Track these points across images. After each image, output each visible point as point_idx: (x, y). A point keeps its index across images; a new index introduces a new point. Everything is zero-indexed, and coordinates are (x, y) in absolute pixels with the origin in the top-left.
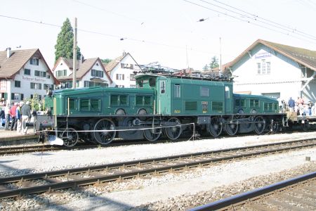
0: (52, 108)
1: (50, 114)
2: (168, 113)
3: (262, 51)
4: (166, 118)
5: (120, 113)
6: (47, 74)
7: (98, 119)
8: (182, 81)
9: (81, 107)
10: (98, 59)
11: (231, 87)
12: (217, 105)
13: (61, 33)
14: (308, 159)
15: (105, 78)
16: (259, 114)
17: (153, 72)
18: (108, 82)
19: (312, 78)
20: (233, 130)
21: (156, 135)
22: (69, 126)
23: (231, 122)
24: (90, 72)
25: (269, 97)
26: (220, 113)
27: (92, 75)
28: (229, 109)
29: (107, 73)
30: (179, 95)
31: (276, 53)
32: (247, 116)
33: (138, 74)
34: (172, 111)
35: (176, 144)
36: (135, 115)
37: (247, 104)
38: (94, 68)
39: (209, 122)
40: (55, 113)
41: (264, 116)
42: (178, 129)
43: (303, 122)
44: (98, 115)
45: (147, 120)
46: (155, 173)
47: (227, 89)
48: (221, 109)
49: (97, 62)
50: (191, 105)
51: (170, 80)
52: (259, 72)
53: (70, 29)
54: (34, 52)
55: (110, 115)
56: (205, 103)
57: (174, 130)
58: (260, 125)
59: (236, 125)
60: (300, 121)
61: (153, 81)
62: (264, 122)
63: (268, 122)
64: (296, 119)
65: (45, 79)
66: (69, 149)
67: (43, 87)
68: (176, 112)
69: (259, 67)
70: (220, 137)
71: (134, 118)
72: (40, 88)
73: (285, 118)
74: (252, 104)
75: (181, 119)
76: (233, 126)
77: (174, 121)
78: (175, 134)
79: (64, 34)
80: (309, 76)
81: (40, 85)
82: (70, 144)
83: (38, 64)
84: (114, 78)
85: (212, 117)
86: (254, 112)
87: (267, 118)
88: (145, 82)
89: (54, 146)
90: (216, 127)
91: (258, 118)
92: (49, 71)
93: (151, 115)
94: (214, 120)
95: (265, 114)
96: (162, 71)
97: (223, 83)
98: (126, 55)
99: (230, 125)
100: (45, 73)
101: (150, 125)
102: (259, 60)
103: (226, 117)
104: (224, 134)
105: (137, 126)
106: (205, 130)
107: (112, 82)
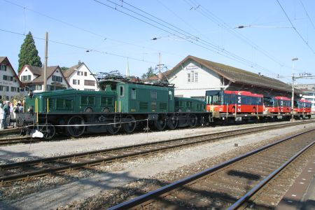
0: (33, 107)
1: (32, 111)
2: (126, 111)
3: (191, 64)
4: (124, 115)
5: (88, 111)
6: (14, 78)
7: (71, 116)
8: (137, 86)
9: (57, 106)
10: (58, 67)
11: (173, 91)
12: (163, 106)
13: (24, 44)
14: (236, 145)
15: (64, 83)
16: (193, 112)
17: (114, 78)
18: (67, 86)
19: (228, 86)
20: (174, 125)
21: (117, 129)
22: (48, 122)
23: (173, 119)
24: (51, 78)
25: (200, 99)
26: (165, 112)
27: (53, 80)
28: (171, 109)
29: (65, 78)
30: (134, 97)
31: (202, 67)
32: (184, 114)
33: (101, 80)
34: (129, 110)
35: (132, 135)
36: (100, 113)
37: (184, 105)
38: (54, 74)
39: (157, 119)
40: (36, 111)
41: (196, 114)
42: (133, 124)
43: (223, 119)
44: (71, 113)
45: (110, 117)
46: (128, 158)
47: (170, 93)
48: (166, 109)
49: (58, 70)
50: (144, 105)
51: (127, 86)
52: (189, 80)
53: (32, 41)
54: (3, 59)
55: (81, 113)
56: (155, 104)
57: (130, 125)
58: (193, 121)
59: (176, 121)
60: (222, 118)
61: (114, 86)
62: (197, 119)
63: (199, 119)
64: (218, 117)
65: (11, 82)
66: (48, 140)
67: (10, 89)
68: (132, 110)
69: (189, 76)
70: (164, 130)
71: (100, 115)
72: (8, 90)
73: (211, 116)
74: (188, 105)
75: (136, 116)
76: (174, 122)
77: (130, 117)
78: (131, 128)
79: (27, 46)
80: (226, 84)
81: (8, 87)
82: (48, 136)
83: (6, 70)
84: (71, 83)
85: (159, 114)
86: (189, 111)
87: (199, 115)
88: (107, 86)
89: (36, 138)
90: (162, 122)
91: (192, 115)
92: (15, 75)
93: (113, 113)
94: (161, 116)
95: (196, 112)
96: (120, 78)
97: (167, 89)
98: (81, 64)
99: (172, 120)
100: (12, 78)
101: (113, 121)
102: (189, 72)
103: (170, 115)
104: (168, 128)
105: (102, 122)
106: (153, 124)
107: (69, 86)
